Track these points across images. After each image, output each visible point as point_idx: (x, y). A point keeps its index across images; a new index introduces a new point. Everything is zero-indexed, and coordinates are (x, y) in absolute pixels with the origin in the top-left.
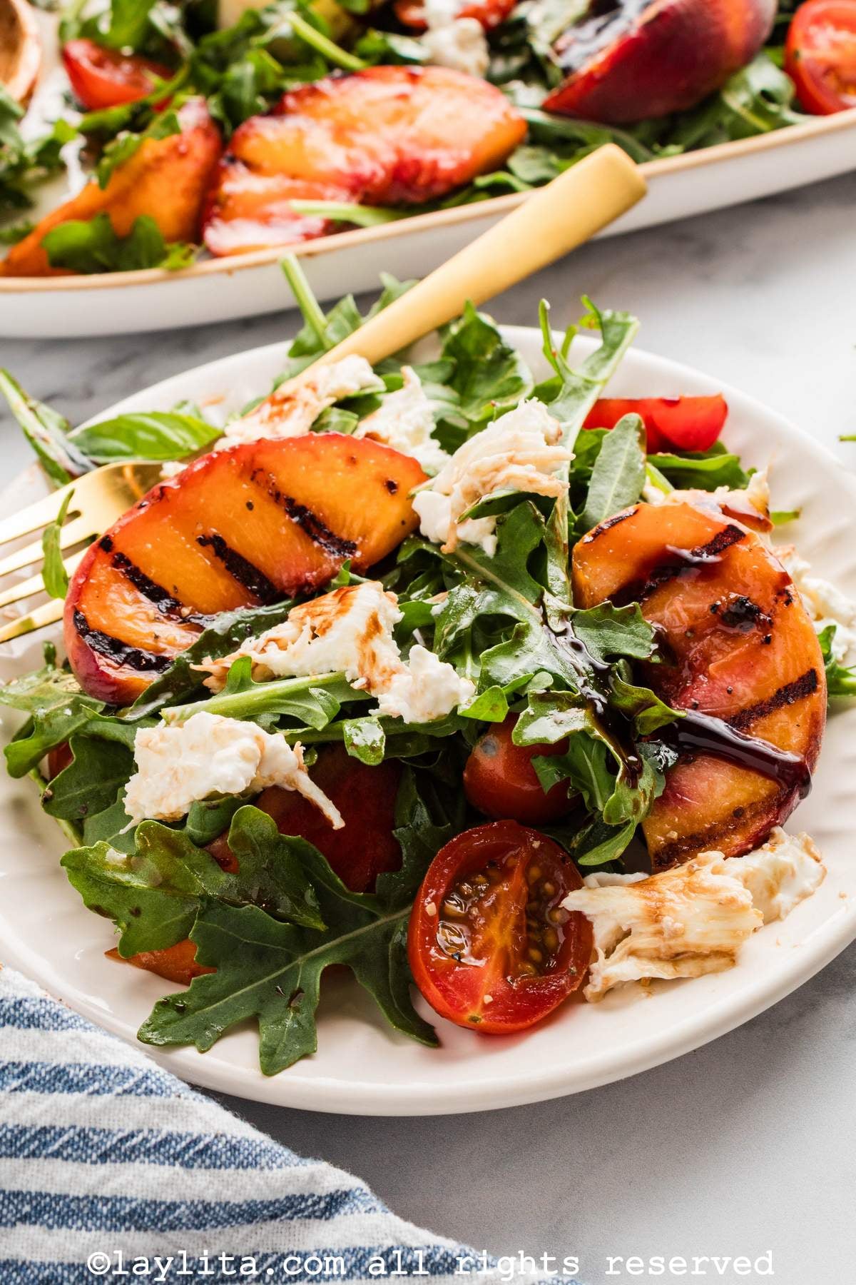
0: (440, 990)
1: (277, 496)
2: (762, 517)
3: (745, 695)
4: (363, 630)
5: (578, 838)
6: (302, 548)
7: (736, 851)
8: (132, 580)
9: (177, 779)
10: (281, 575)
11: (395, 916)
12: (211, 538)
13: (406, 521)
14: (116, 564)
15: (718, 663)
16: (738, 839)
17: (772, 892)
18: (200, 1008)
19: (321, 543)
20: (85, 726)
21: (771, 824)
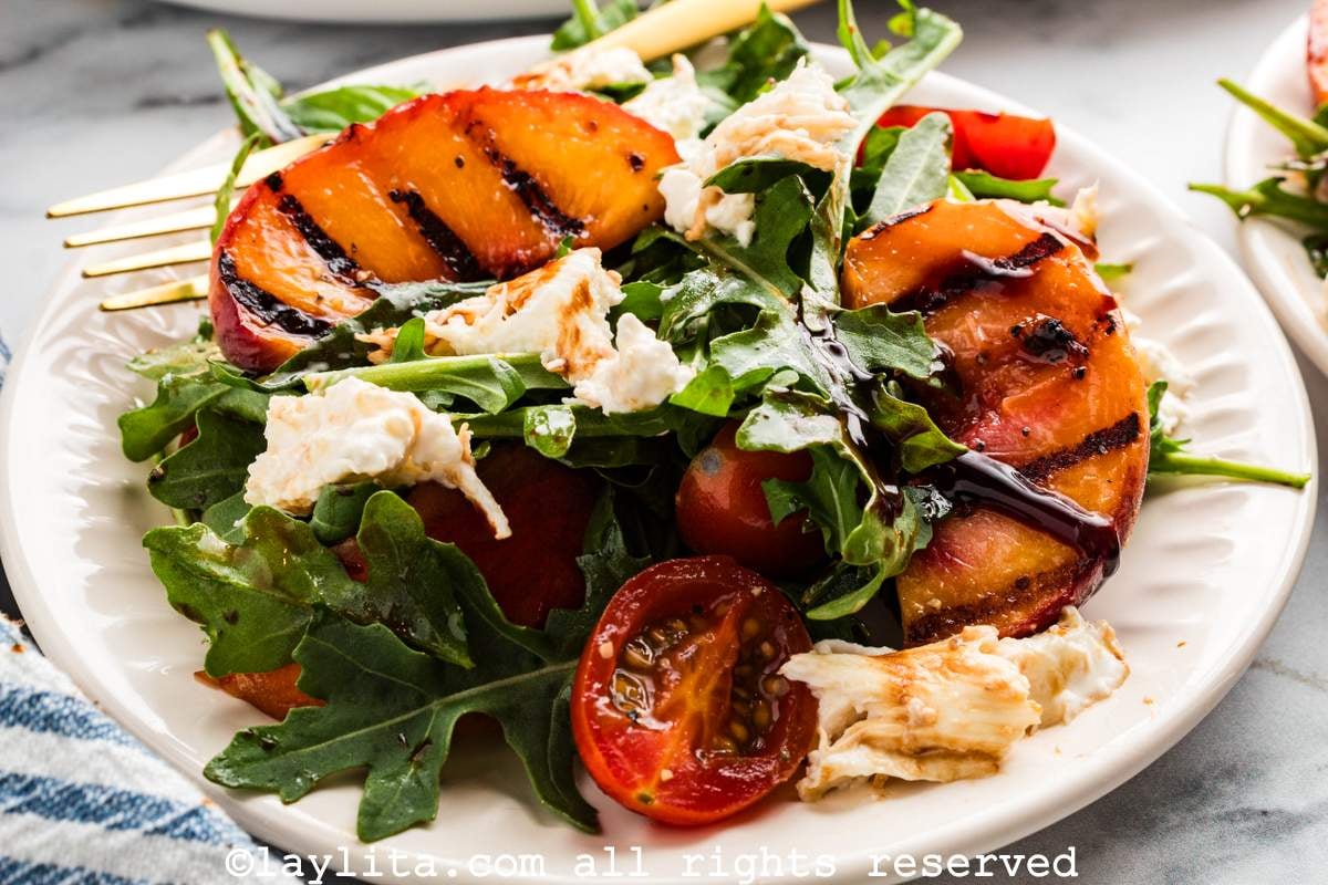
0: (604, 755)
1: (494, 156)
2: (1087, 241)
3: (1045, 438)
4: (567, 299)
5: (812, 591)
6: (517, 220)
7: (1014, 632)
8: (302, 230)
9: (308, 457)
10: (487, 248)
11: (566, 666)
12: (405, 193)
13: (650, 206)
14: (283, 208)
15: (1014, 398)
16: (1018, 617)
17: (1056, 687)
18: (295, 748)
19: (541, 218)
20: (218, 398)
21: (1065, 602)
